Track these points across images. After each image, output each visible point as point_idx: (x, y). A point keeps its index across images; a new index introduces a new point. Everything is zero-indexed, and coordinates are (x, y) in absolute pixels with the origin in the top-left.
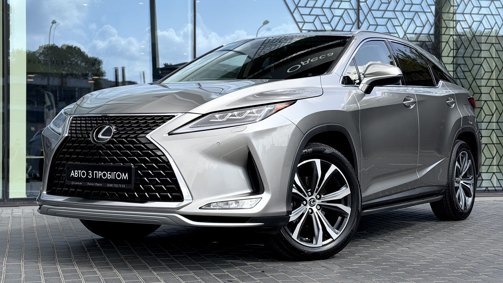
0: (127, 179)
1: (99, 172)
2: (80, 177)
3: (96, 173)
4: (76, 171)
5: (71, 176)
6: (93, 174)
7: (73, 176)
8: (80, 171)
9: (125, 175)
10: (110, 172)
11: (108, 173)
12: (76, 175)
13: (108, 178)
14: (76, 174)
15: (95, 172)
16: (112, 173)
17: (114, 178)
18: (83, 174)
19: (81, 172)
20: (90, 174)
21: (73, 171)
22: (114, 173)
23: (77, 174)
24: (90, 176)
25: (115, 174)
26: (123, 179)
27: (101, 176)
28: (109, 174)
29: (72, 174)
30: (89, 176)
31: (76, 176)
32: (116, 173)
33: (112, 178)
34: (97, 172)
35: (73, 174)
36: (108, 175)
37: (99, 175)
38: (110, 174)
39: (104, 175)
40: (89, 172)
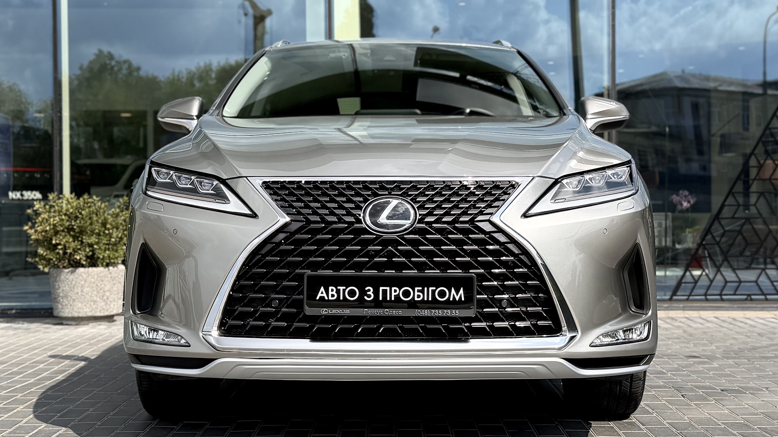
0: (463, 299)
1: (393, 289)
2: (341, 298)
3: (385, 292)
4: (330, 288)
5: (318, 298)
6: (376, 293)
7: (322, 298)
8: (341, 288)
9: (457, 292)
10: (421, 288)
11: (416, 289)
12: (333, 296)
13: (416, 299)
14: (330, 293)
15: (381, 288)
16: (426, 288)
17: (430, 299)
18: (352, 293)
19: (344, 290)
20: (370, 293)
21: (322, 289)
22: (431, 289)
23: (334, 293)
24: (369, 296)
25: (433, 292)
26: (451, 299)
27: (397, 297)
28: (418, 291)
29: (320, 295)
30: (366, 297)
31: (330, 298)
32: (434, 288)
33: (426, 299)
34: (388, 288)
35: (325, 295)
36: (416, 293)
37: (393, 294)
38: (422, 291)
39: (406, 294)
40: (366, 289)
